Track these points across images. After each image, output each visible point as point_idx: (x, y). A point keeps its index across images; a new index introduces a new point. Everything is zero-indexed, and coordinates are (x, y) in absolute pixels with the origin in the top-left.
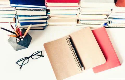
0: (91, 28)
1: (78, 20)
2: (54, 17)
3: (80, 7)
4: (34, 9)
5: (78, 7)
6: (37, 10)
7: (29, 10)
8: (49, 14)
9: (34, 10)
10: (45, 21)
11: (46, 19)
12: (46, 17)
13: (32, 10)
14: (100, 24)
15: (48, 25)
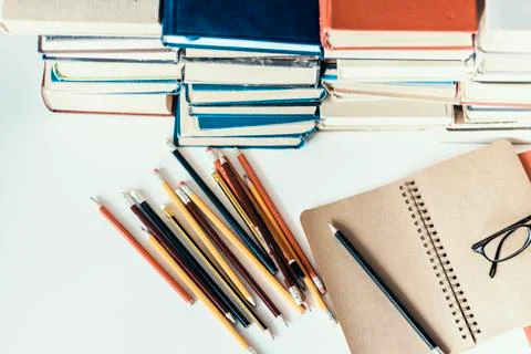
0: (515, 143)
1: (458, 109)
2: (350, 92)
3: (480, 49)
4: (265, 59)
5: (471, 52)
6: (277, 62)
7: (240, 63)
8: (328, 81)
9: (266, 64)
10: (311, 110)
11: (317, 103)
12: (316, 93)
13: (257, 62)
15: (321, 127)
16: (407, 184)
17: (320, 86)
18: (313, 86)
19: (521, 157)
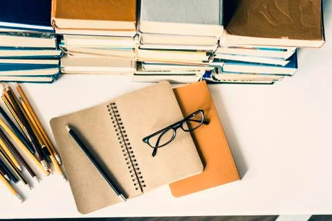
2: (76, 52)
3: (139, 31)
4: (25, 33)
5: (135, 33)
6: (32, 35)
7: (12, 35)
8: (63, 46)
9: (26, 36)
10: (56, 62)
11: (58, 58)
12: (57, 53)
13: (21, 35)
14: (195, 75)
15: (62, 72)
16: (111, 104)
17: (58, 48)
18: (54, 49)
19: (175, 90)
